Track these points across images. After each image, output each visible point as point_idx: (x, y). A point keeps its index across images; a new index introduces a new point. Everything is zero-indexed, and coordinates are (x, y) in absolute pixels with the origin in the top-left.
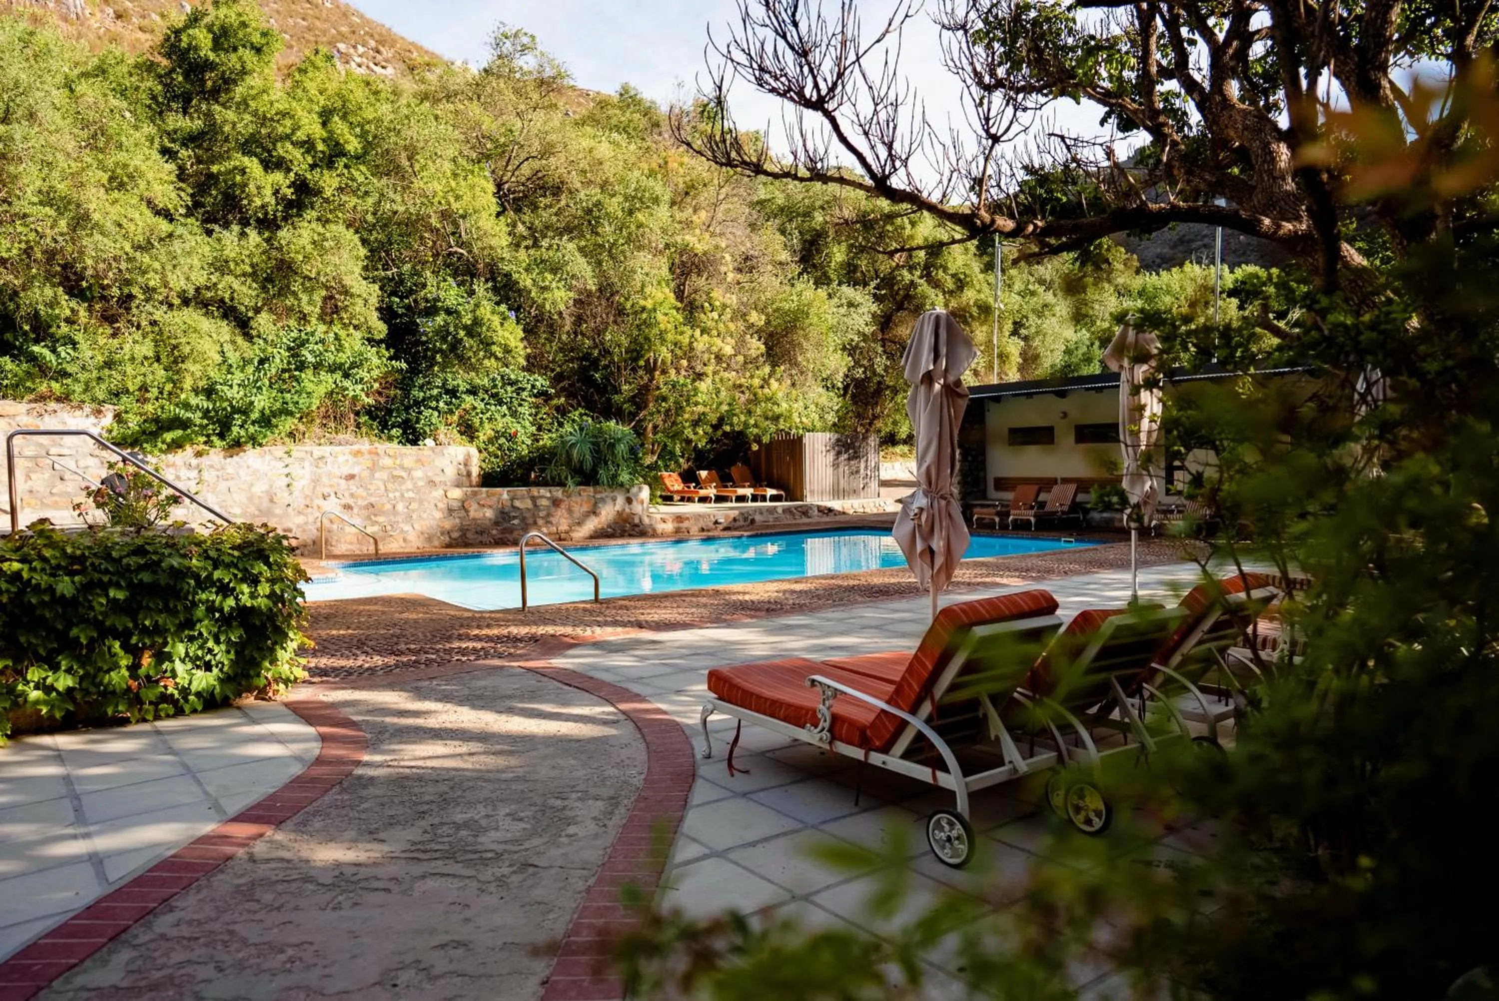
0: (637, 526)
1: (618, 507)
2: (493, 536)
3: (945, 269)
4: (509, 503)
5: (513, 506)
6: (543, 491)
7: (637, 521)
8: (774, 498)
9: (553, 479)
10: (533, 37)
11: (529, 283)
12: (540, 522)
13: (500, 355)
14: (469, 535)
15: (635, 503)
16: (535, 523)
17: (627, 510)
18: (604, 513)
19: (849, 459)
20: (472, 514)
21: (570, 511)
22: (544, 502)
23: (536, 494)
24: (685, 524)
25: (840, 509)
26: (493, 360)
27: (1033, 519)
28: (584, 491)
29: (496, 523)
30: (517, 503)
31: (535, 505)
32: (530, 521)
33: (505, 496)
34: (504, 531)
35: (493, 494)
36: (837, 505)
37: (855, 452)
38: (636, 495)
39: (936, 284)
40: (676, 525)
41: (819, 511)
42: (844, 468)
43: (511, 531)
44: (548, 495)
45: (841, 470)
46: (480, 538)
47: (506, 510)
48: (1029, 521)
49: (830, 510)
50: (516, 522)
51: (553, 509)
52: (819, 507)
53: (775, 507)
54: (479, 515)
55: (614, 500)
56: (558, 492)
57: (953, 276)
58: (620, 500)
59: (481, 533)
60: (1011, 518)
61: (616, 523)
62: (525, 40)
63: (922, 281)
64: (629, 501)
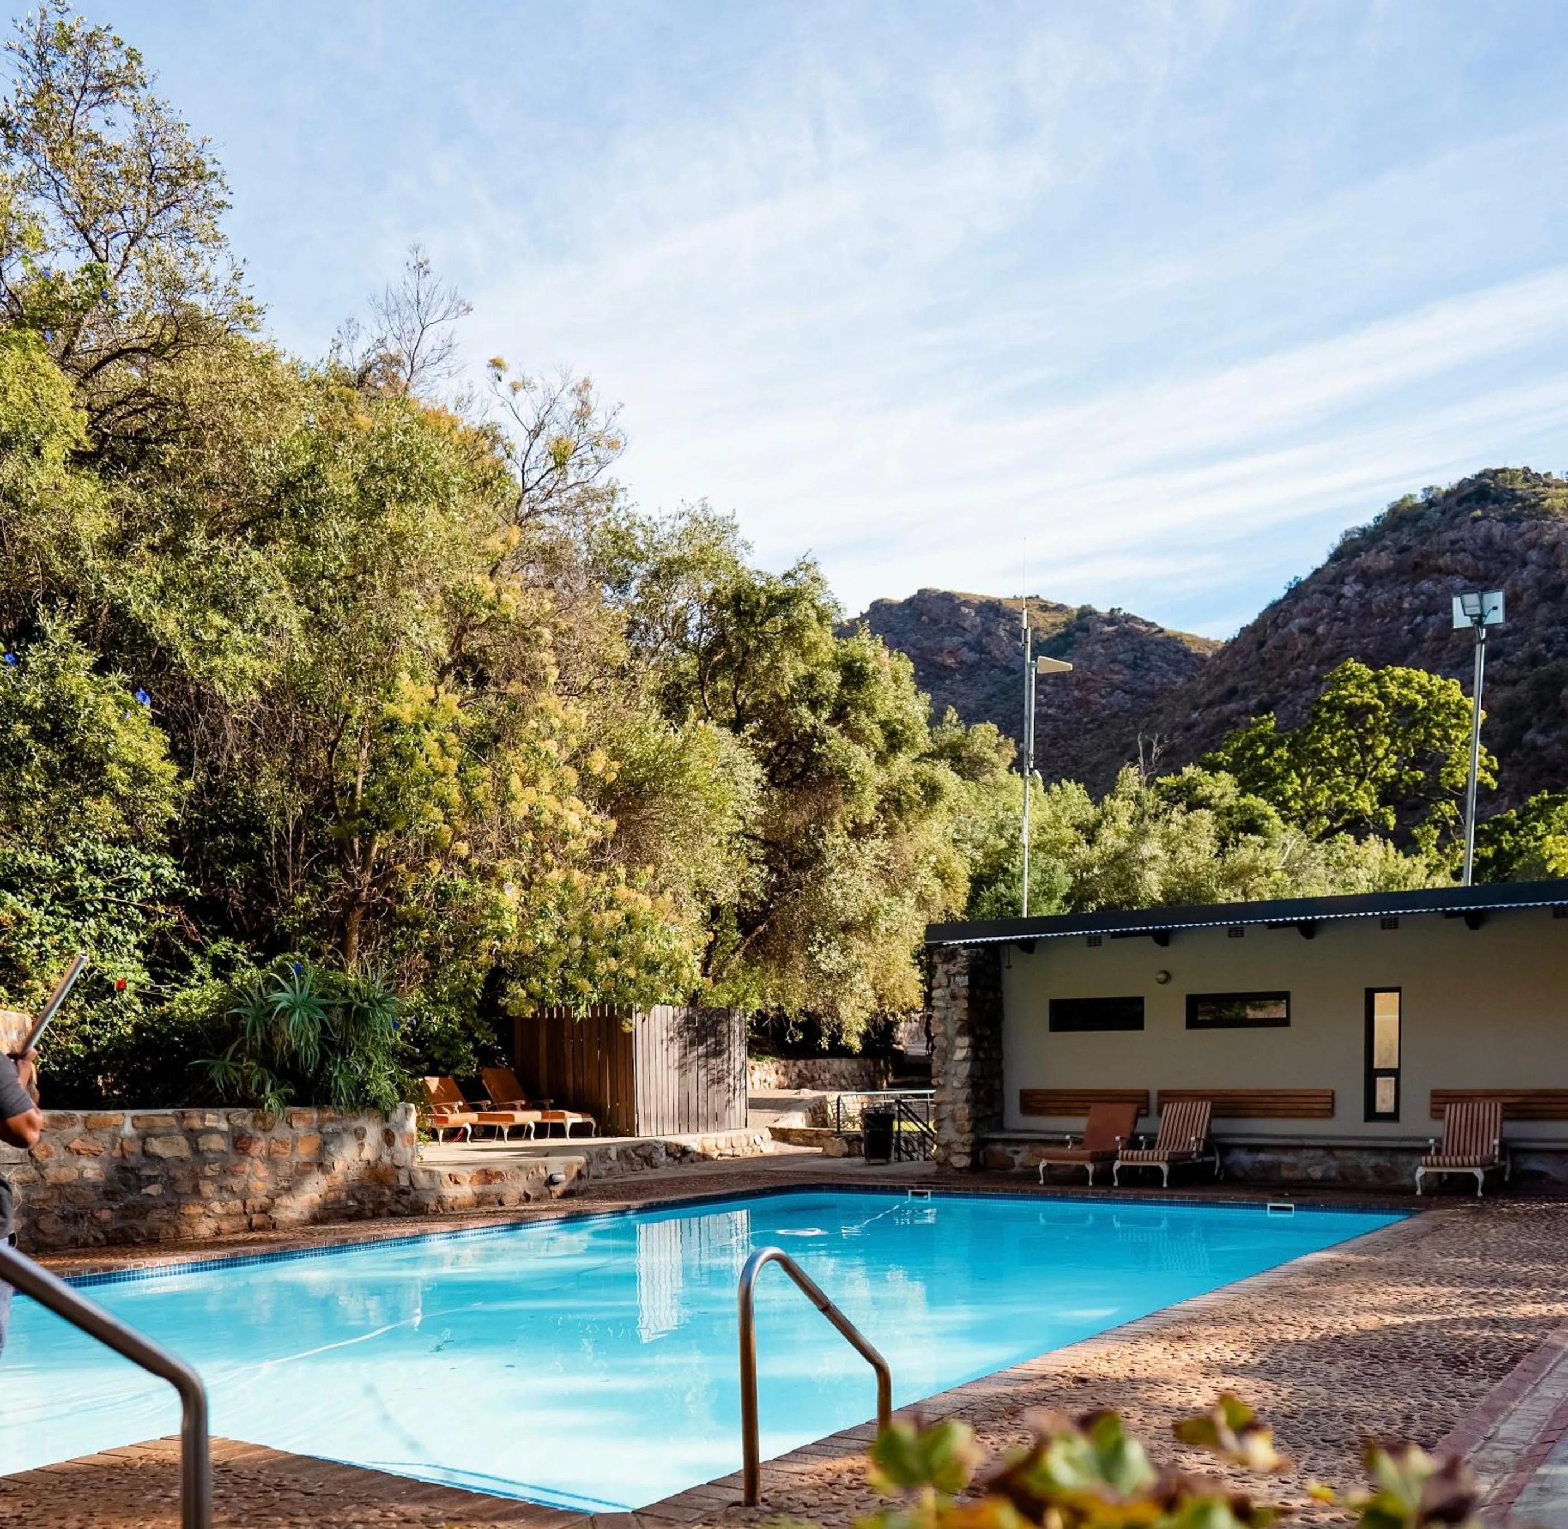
0: (404, 1192)
1: (368, 1153)
2: (102, 1225)
3: (871, 711)
4: (136, 1147)
5: (145, 1152)
6: (214, 1119)
7: (404, 1182)
8: (579, 1131)
9: (230, 1088)
11: (171, 627)
12: (208, 1189)
13: (123, 790)
14: (47, 1224)
15: (398, 1142)
16: (197, 1191)
17: (386, 1159)
18: (339, 1166)
19: (707, 1056)
20: (52, 1173)
21: (271, 1160)
22: (217, 1143)
23: (197, 1124)
24: (495, 1186)
25: (700, 1150)
26: (106, 800)
27: (1165, 1168)
28: (301, 1117)
29: (109, 1194)
30: (156, 1147)
31: (196, 1151)
32: (186, 1186)
33: (128, 1130)
34: (126, 1212)
35: (101, 1126)
36: (693, 1141)
37: (718, 1043)
38: (401, 1125)
39: (857, 736)
40: (478, 1189)
41: (668, 1154)
42: (699, 1075)
43: (143, 1210)
44: (224, 1126)
45: (692, 1075)
46: (72, 1230)
47: (132, 1162)
48: (1158, 1169)
49: (685, 1151)
50: (154, 1190)
51: (234, 1158)
52: (667, 1145)
53: (607, 1147)
54: (67, 1175)
55: (360, 1135)
56: (243, 1118)
57: (883, 725)
58: (373, 1132)
59: (74, 1218)
60: (1117, 1164)
61: (362, 1187)
62: (113, 61)
63: (834, 730)
64: (388, 1137)
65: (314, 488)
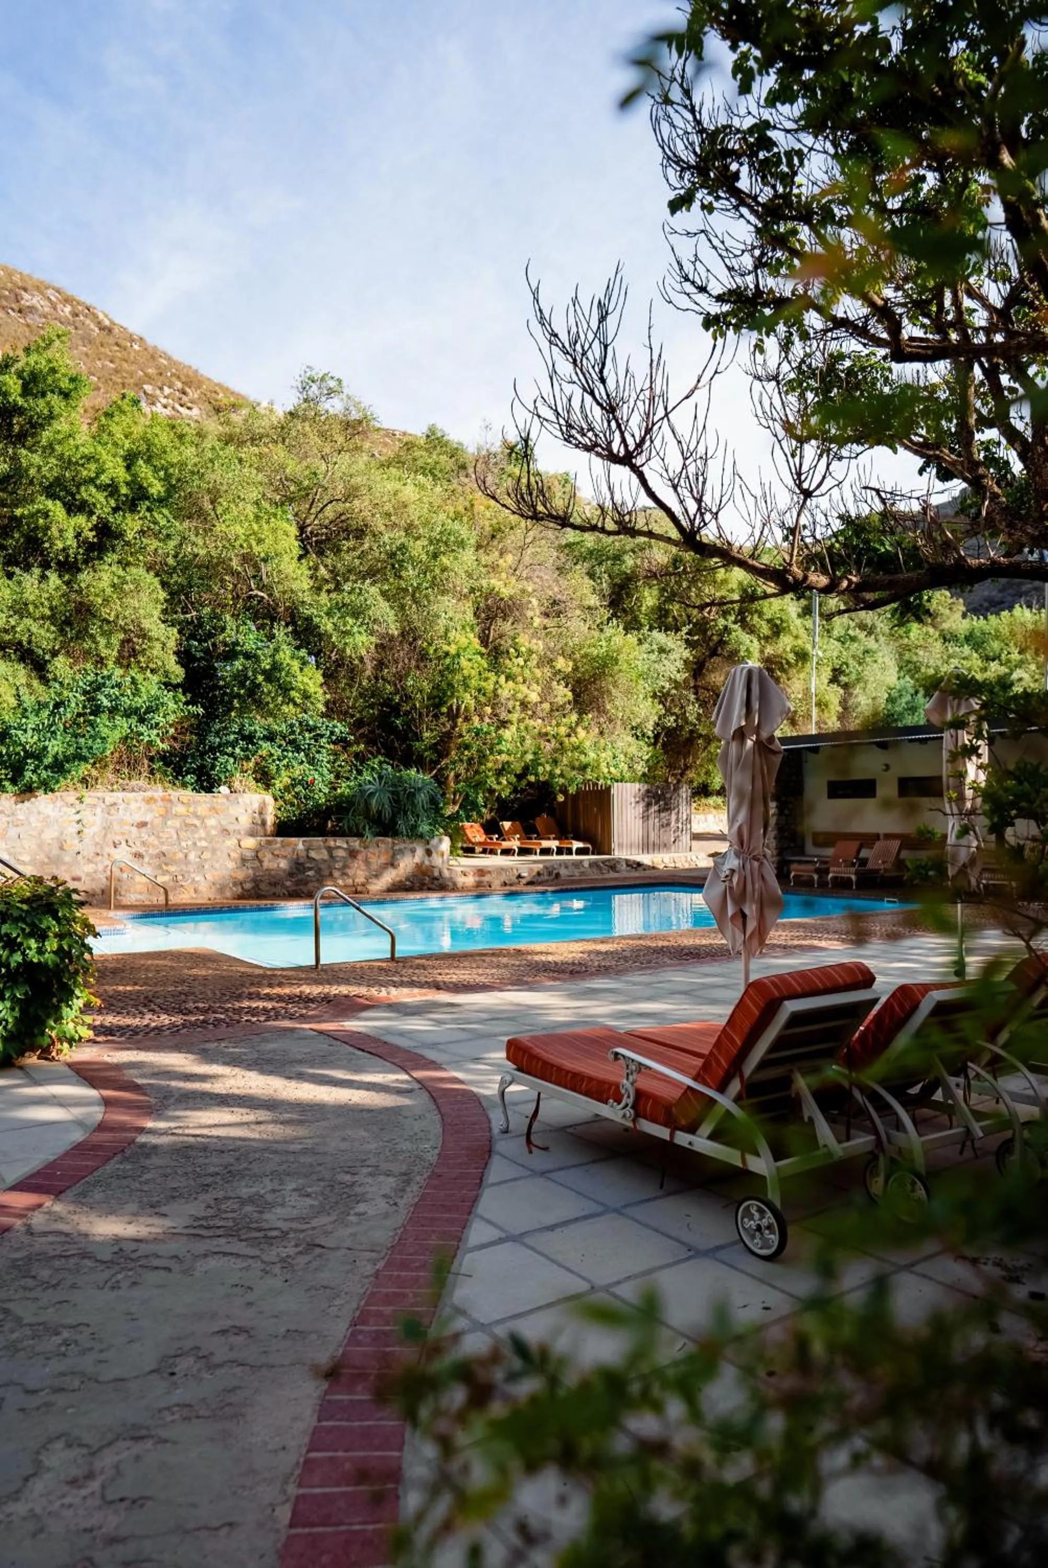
0: (436, 879)
1: (417, 859)
2: (287, 887)
4: (304, 854)
5: (308, 857)
6: (340, 842)
7: (436, 874)
8: (580, 851)
9: (350, 829)
10: (339, 381)
11: (330, 627)
12: (336, 874)
13: (299, 701)
14: (263, 886)
15: (434, 855)
16: (331, 875)
17: (427, 863)
18: (402, 865)
19: (659, 811)
20: (266, 864)
21: (367, 862)
22: (341, 853)
23: (332, 843)
24: (487, 878)
25: (650, 864)
26: (291, 706)
27: (853, 877)
28: (383, 842)
29: (291, 875)
30: (313, 854)
31: (331, 856)
32: (326, 873)
33: (301, 846)
34: (298, 883)
35: (289, 845)
36: (646, 859)
37: (666, 804)
38: (436, 847)
39: (751, 630)
40: (477, 879)
41: (628, 865)
42: (654, 821)
43: (306, 882)
44: (345, 846)
45: (651, 822)
46: (273, 890)
47: (302, 860)
48: (850, 879)
49: (639, 864)
50: (311, 873)
51: (350, 861)
52: (627, 861)
53: (581, 861)
54: (273, 865)
55: (413, 851)
56: (356, 843)
57: (769, 621)
58: (420, 851)
59: (274, 884)
60: (831, 875)
61: (414, 876)
62: (332, 384)
63: (736, 627)
64: (429, 853)
65: (403, 554)
